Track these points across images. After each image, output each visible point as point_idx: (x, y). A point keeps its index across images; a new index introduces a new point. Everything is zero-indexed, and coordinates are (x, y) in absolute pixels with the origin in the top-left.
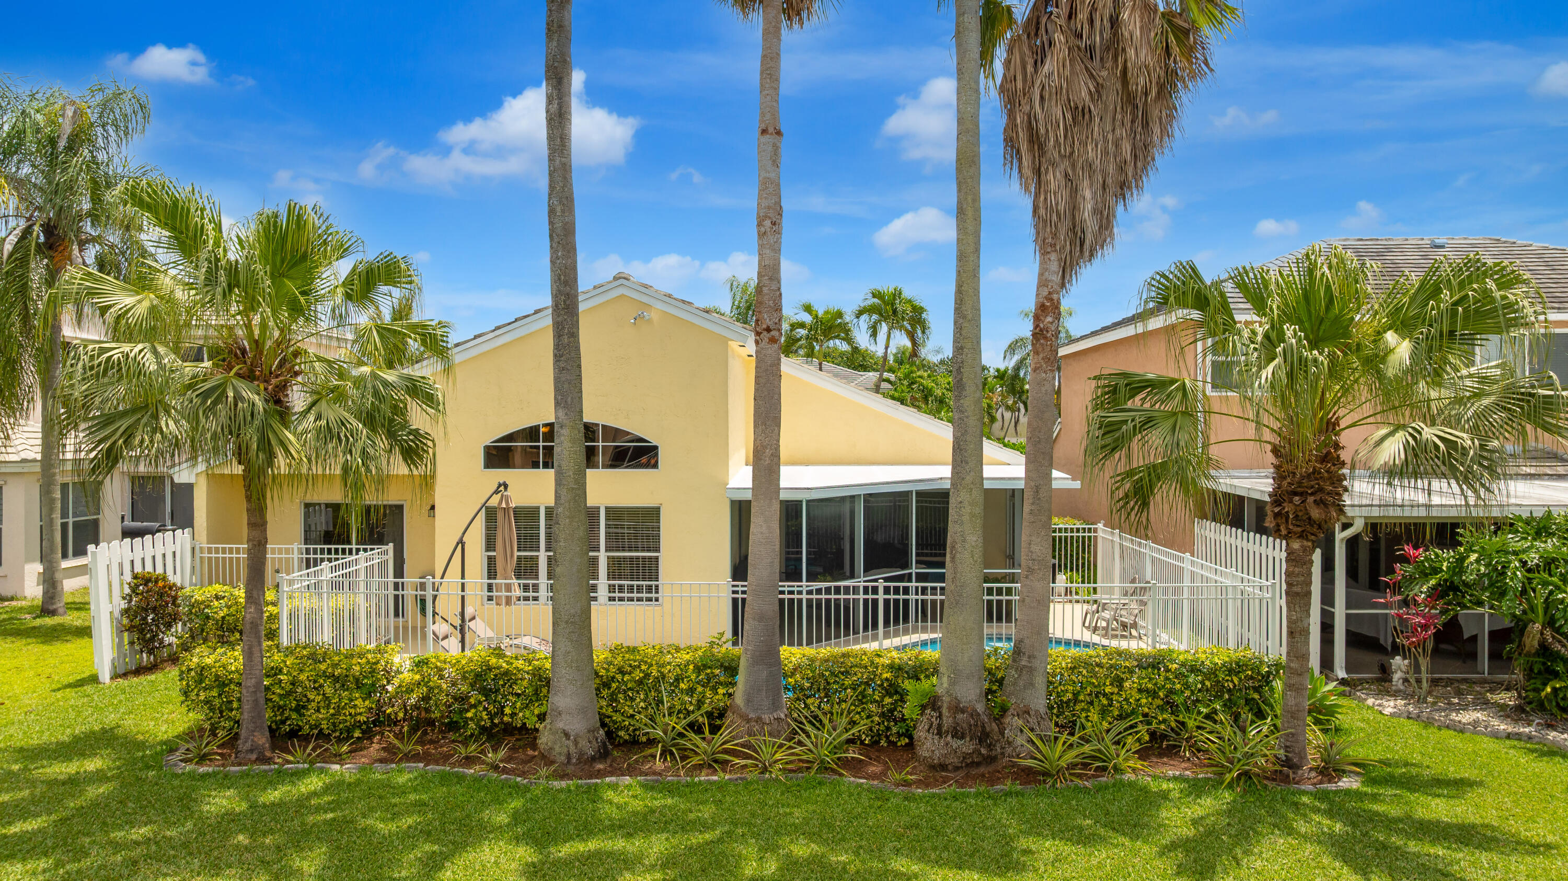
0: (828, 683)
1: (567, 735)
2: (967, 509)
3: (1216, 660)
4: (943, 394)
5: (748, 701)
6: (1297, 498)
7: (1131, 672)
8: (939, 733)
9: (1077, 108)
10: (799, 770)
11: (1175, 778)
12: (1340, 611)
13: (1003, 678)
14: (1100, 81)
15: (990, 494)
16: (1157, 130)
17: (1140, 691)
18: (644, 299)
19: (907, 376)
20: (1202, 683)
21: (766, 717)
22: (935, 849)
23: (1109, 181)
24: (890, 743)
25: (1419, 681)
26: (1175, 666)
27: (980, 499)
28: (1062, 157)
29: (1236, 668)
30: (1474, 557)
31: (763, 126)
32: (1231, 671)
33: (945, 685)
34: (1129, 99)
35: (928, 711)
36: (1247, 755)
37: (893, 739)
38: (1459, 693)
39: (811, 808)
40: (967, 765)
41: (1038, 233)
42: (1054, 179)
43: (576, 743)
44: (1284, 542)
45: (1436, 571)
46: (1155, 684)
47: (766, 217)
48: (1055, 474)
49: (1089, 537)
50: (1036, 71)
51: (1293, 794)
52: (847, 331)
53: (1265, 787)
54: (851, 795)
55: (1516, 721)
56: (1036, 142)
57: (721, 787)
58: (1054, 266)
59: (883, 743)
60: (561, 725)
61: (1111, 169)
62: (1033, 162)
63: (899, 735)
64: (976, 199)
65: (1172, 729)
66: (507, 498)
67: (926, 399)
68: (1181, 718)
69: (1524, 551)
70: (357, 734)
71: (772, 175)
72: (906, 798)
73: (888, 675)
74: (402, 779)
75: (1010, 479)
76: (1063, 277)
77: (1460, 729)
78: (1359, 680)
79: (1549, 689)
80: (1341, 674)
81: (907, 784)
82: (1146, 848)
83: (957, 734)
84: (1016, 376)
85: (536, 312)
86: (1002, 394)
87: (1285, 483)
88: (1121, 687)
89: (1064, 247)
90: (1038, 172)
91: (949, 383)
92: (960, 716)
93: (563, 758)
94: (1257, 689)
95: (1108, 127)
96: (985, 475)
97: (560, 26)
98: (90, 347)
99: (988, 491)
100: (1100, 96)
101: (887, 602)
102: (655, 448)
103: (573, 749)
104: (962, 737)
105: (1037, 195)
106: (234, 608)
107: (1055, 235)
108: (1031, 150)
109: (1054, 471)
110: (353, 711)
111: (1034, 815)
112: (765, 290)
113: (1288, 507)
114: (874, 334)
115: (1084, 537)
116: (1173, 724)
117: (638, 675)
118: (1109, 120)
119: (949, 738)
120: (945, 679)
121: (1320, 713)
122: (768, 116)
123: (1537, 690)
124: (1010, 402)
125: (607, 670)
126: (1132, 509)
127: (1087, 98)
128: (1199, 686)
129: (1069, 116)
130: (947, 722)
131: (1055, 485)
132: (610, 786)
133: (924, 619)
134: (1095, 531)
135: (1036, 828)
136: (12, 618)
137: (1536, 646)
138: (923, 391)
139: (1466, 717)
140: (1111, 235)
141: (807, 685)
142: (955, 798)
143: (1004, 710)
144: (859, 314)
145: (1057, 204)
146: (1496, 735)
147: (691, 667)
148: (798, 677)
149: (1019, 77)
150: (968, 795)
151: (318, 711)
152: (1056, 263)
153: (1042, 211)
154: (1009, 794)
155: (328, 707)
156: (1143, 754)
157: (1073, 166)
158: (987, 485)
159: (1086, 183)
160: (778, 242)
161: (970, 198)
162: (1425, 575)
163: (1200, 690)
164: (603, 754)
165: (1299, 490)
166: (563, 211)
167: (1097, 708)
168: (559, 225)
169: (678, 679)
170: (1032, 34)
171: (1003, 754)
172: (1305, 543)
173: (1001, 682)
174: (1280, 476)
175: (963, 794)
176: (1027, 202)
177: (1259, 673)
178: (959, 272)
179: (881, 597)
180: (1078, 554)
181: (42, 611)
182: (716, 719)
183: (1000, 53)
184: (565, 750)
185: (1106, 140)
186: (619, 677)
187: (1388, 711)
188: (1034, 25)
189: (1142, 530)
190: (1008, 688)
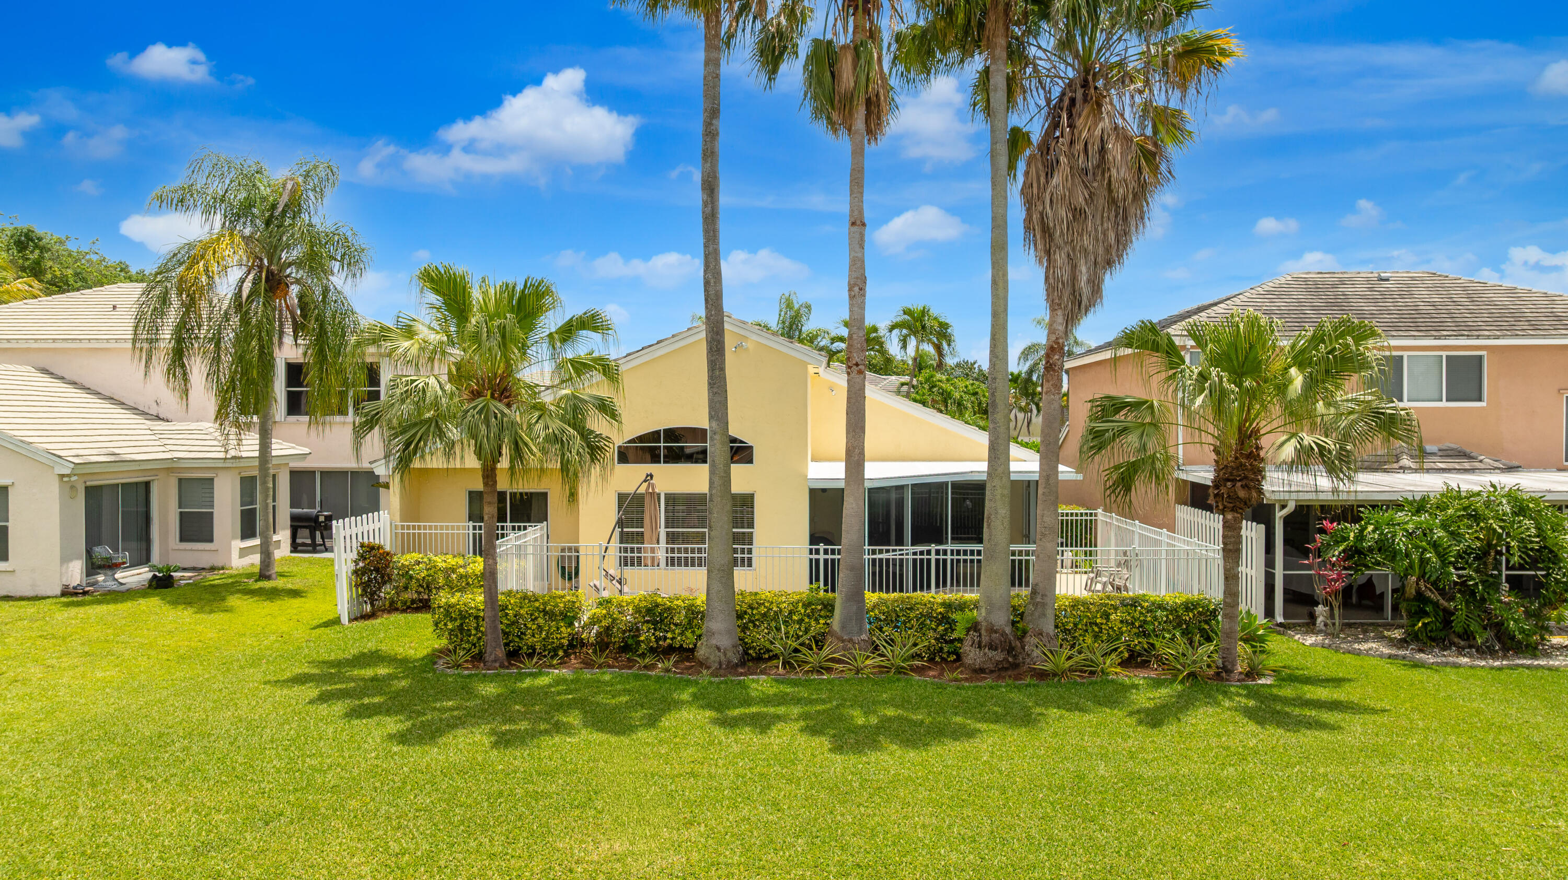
0: (898, 616)
1: (719, 649)
2: (999, 491)
3: (1177, 600)
4: (961, 397)
5: (843, 627)
6: (1229, 483)
7: (1116, 608)
8: (980, 647)
9: (1076, 209)
10: (881, 672)
11: (1144, 678)
12: (1279, 572)
13: (1023, 613)
14: (1093, 190)
15: (1014, 483)
16: (1133, 223)
17: (1122, 622)
18: (742, 332)
19: (927, 380)
20: (1167, 616)
21: (855, 639)
22: (980, 713)
23: (1099, 259)
24: (943, 659)
25: (1334, 624)
26: (1146, 604)
27: (1009, 485)
28: (1066, 243)
29: (1189, 606)
30: (1370, 528)
31: (853, 220)
32: (1187, 609)
33: (984, 614)
34: (1113, 201)
35: (971, 633)
36: (1194, 662)
37: (945, 656)
38: (1365, 632)
39: (894, 693)
40: (999, 669)
41: (1048, 295)
42: (1060, 258)
43: (725, 654)
44: (1221, 517)
45: (1345, 539)
46: (1133, 617)
47: (855, 285)
48: (1061, 468)
49: (1091, 520)
50: (1047, 182)
51: (1225, 687)
52: (881, 344)
53: (1206, 683)
54: (920, 686)
55: (1399, 648)
56: (1047, 232)
57: (829, 682)
58: (1060, 319)
59: (937, 659)
60: (714, 642)
61: (1101, 251)
62: (1045, 245)
63: (949, 653)
64: (1005, 274)
65: (1145, 650)
66: (653, 485)
67: (945, 402)
68: (1151, 641)
69: (1407, 523)
70: (561, 653)
71: (859, 255)
72: (958, 688)
73: (942, 610)
74: (607, 677)
75: (1026, 472)
76: (1066, 327)
77: (1358, 653)
78: (1294, 624)
79: (1420, 624)
80: (1280, 619)
81: (956, 680)
82: (1120, 713)
83: (992, 647)
84: (1029, 380)
85: (658, 342)
86: (1015, 397)
87: (1221, 473)
88: (1108, 619)
89: (1066, 306)
90: (1048, 253)
91: (966, 387)
92: (994, 635)
93: (716, 665)
94: (1206, 622)
95: (1098, 222)
96: (1012, 469)
97: (712, 153)
98: (404, 379)
99: (1013, 481)
100: (1092, 200)
101: (937, 561)
102: (751, 447)
103: (723, 658)
104: (996, 649)
105: (1048, 268)
106: (433, 570)
107: (1060, 298)
108: (1043, 237)
109: (1060, 466)
110: (559, 636)
111: (1046, 697)
112: (855, 336)
113: (1223, 490)
114: (904, 347)
115: (1086, 520)
116: (1146, 646)
117: (763, 610)
118: (1099, 217)
119: (987, 650)
120: (983, 610)
121: (1254, 640)
122: (856, 213)
123: (1414, 625)
124: (1023, 404)
125: (741, 606)
126: (1119, 493)
127: (1083, 203)
128: (1165, 619)
129: (1070, 215)
130: (985, 639)
131: (1061, 477)
132: (753, 680)
133: (958, 584)
134: (1096, 515)
135: (1046, 702)
136: (237, 582)
137: (1414, 593)
138: (942, 394)
139: (1364, 646)
140: (1101, 297)
141: (883, 617)
142: (992, 688)
143: (1025, 632)
144: (891, 329)
145: (1062, 276)
146: (1381, 656)
147: (800, 604)
148: (877, 612)
149: (1035, 185)
150: (1001, 686)
151: (533, 636)
152: (1061, 317)
153: (1051, 281)
154: (1028, 686)
155: (541, 632)
156: (1124, 664)
157: (1074, 249)
158: (1013, 477)
159: (1083, 261)
160: (863, 302)
161: (1001, 273)
162: (1337, 543)
163: (1165, 622)
164: (743, 664)
165: (1231, 478)
166: (715, 282)
167: (1091, 634)
168: (712, 292)
169: (791, 613)
170: (1045, 153)
171: (1024, 663)
172: (1236, 515)
173: (1022, 614)
174: (1220, 468)
175: (997, 686)
176: (1040, 273)
177: (1208, 610)
178: (993, 326)
179: (933, 557)
180: (1081, 535)
181: (260, 576)
182: (819, 641)
183: (1021, 166)
184: (718, 659)
185: (1096, 230)
186: (749, 611)
187: (1307, 643)
188: (1045, 147)
189: (1128, 512)
190: (1027, 617)
